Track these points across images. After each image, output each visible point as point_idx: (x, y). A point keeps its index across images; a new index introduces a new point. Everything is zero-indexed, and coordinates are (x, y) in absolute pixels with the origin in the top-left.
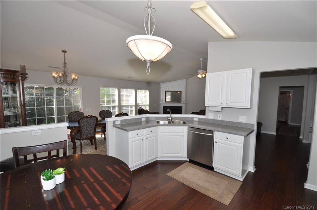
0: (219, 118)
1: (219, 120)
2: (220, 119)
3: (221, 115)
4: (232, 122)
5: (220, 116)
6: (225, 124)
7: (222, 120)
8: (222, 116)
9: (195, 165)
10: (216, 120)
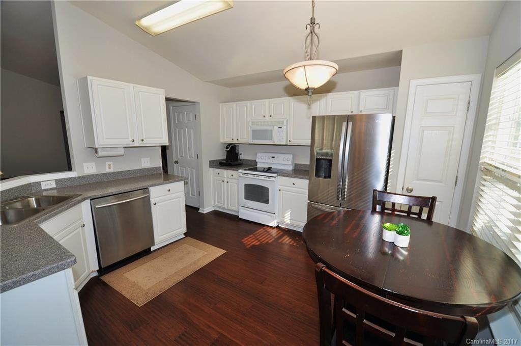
0: (110, 168)
1: (109, 174)
2: (112, 170)
3: (111, 163)
4: (134, 170)
5: (110, 165)
6: (122, 178)
7: (115, 171)
8: (113, 165)
9: (127, 266)
10: (105, 175)
